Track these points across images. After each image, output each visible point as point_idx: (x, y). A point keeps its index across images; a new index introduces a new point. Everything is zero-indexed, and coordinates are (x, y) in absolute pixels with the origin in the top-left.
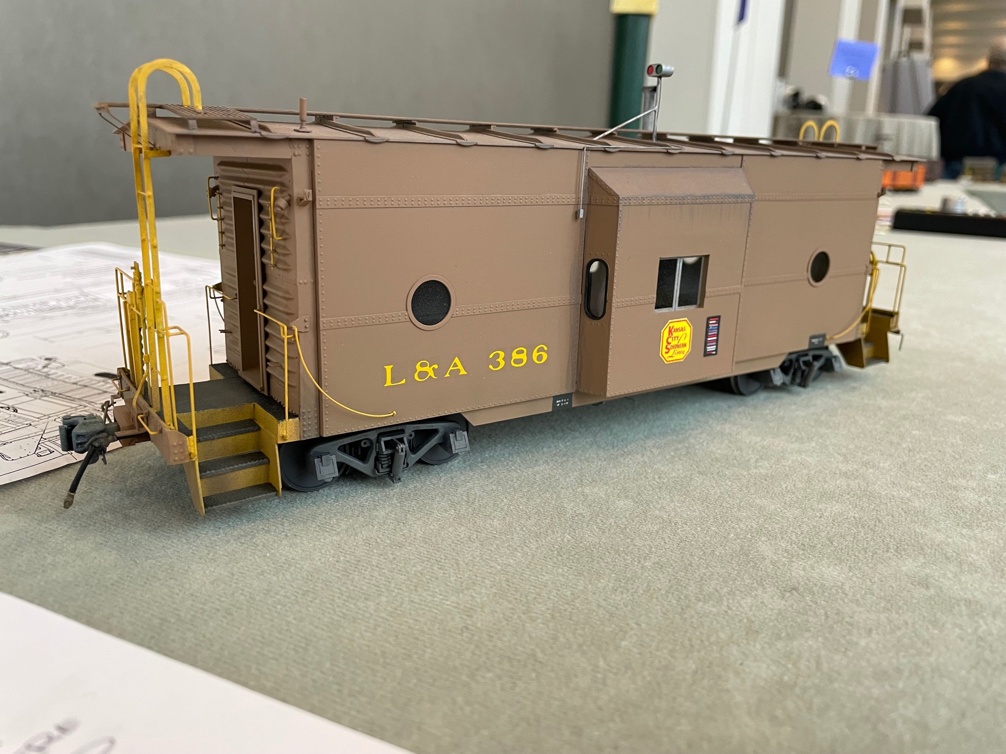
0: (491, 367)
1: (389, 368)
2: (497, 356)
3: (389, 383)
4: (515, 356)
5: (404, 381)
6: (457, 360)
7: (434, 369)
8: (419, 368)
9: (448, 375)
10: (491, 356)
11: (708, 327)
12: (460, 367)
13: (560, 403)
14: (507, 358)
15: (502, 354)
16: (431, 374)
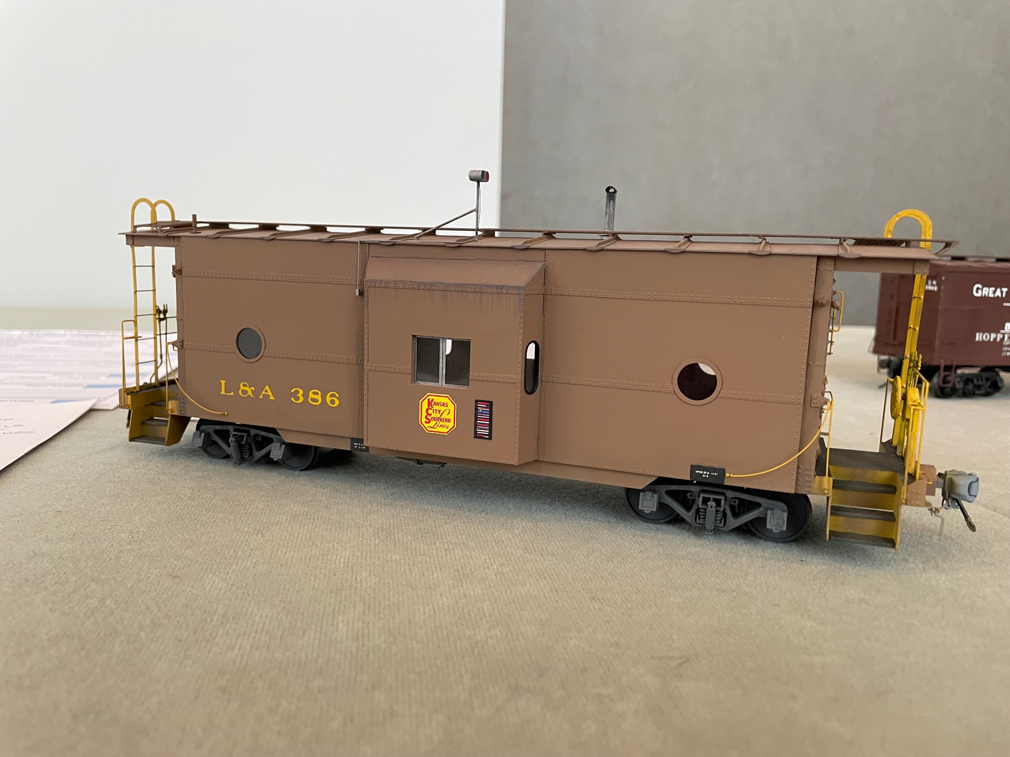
0: (292, 399)
1: (223, 382)
2: (297, 392)
3: (223, 392)
4: (311, 395)
5: (232, 394)
6: (267, 388)
7: (252, 390)
8: (242, 387)
9: (261, 397)
10: (293, 391)
11: (476, 409)
12: (270, 393)
13: (358, 446)
14: (306, 395)
15: (301, 392)
16: (250, 393)
